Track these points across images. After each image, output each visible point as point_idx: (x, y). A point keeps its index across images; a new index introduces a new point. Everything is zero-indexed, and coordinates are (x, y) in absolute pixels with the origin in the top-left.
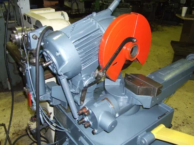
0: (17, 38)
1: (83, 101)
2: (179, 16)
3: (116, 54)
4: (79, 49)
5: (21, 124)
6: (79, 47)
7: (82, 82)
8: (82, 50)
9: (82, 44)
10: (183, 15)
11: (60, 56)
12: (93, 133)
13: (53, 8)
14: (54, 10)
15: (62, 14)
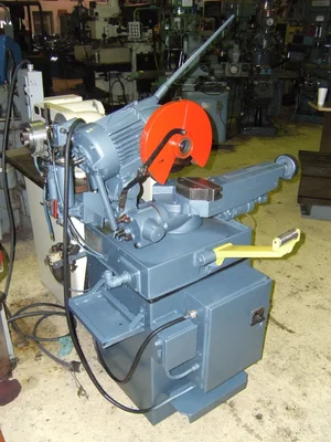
0: (31, 137)
1: (123, 207)
2: (313, 105)
3: (160, 148)
4: (117, 143)
5: (23, 291)
6: (116, 140)
7: (121, 185)
8: (120, 144)
9: (120, 137)
10: (321, 102)
11: (94, 150)
12: (136, 246)
13: (80, 95)
14: (80, 98)
15: (94, 105)
